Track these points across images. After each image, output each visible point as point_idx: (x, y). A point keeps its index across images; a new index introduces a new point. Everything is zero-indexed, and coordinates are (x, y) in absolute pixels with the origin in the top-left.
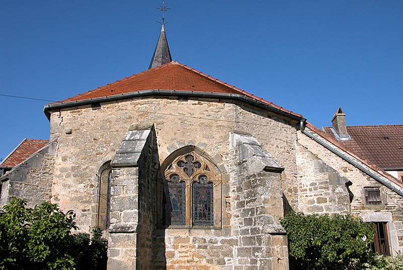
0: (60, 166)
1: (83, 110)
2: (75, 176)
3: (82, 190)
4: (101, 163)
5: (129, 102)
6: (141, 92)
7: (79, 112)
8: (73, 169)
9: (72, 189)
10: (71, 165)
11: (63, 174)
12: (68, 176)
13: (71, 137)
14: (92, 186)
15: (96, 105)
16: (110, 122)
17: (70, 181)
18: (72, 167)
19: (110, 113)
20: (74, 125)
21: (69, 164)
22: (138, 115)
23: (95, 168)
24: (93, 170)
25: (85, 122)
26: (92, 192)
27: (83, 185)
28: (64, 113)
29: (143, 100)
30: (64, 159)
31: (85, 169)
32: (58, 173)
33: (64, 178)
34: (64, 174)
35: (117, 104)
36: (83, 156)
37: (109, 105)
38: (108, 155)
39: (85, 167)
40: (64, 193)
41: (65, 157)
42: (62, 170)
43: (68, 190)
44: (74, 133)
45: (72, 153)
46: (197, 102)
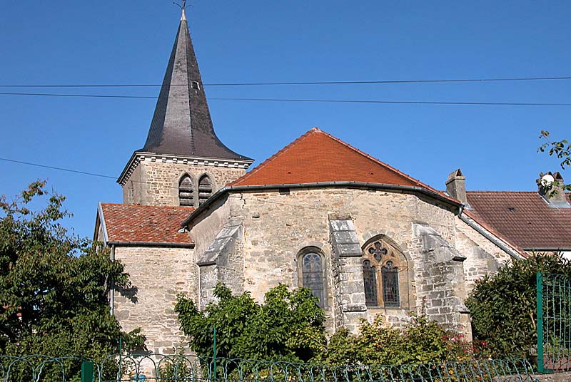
0: (251, 251)
1: (269, 194)
2: (269, 260)
3: (280, 274)
4: (298, 248)
5: (321, 191)
6: (337, 183)
7: (264, 195)
8: (266, 253)
9: (268, 273)
10: (264, 250)
11: (255, 258)
12: (262, 260)
13: (259, 221)
14: (290, 270)
15: (284, 190)
16: (303, 208)
17: (265, 265)
18: (265, 251)
19: (301, 199)
20: (261, 209)
21: (261, 248)
22: (333, 205)
23: (292, 252)
24: (289, 255)
25: (274, 206)
26: (291, 276)
27: (280, 269)
28: (245, 195)
29: (336, 190)
30: (255, 243)
31: (279, 254)
32: (249, 257)
33: (257, 261)
34: (257, 259)
35: (308, 191)
36: (277, 241)
37: (300, 191)
38: (305, 241)
39: (280, 252)
40: (259, 277)
41: (254, 241)
42: (253, 254)
43: (264, 274)
44: (262, 217)
45: (262, 237)
46: (384, 193)
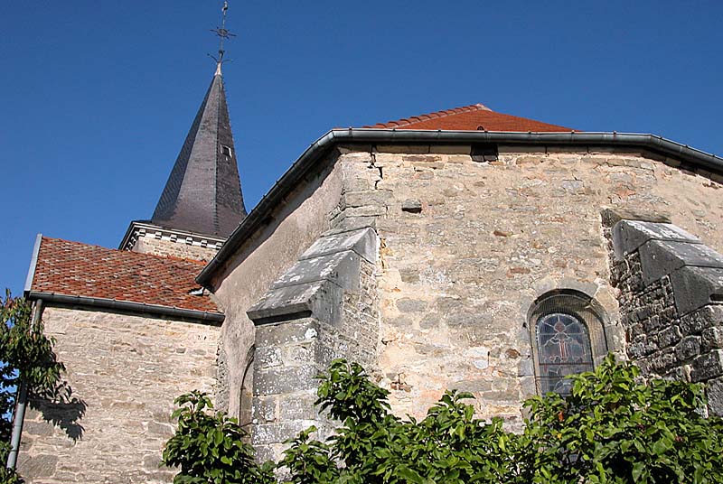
0: (399, 295)
1: (445, 158)
2: (452, 324)
3: (483, 364)
4: (531, 294)
5: (577, 157)
6: (621, 136)
7: (432, 160)
8: (443, 304)
9: (448, 359)
10: (435, 295)
11: (410, 316)
12: (431, 323)
13: (419, 221)
14: (513, 354)
15: (484, 149)
16: (535, 195)
17: (440, 336)
18: (438, 299)
19: (529, 174)
20: (424, 191)
21: (427, 292)
22: (611, 190)
23: (514, 306)
24: (506, 311)
25: (458, 187)
26: (515, 370)
27: (483, 350)
28: (383, 158)
29: (614, 156)
30: (409, 276)
31: (479, 308)
32: (395, 313)
33: (416, 326)
34: (417, 319)
35: (544, 156)
36: (472, 273)
37: (523, 156)
38: (548, 277)
39: (482, 301)
40: (423, 369)
41: (409, 271)
42: (408, 306)
43: (438, 361)
44: (427, 210)
45: (431, 263)
